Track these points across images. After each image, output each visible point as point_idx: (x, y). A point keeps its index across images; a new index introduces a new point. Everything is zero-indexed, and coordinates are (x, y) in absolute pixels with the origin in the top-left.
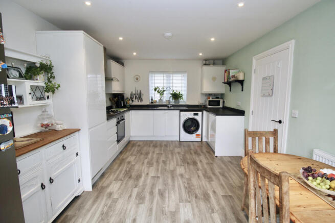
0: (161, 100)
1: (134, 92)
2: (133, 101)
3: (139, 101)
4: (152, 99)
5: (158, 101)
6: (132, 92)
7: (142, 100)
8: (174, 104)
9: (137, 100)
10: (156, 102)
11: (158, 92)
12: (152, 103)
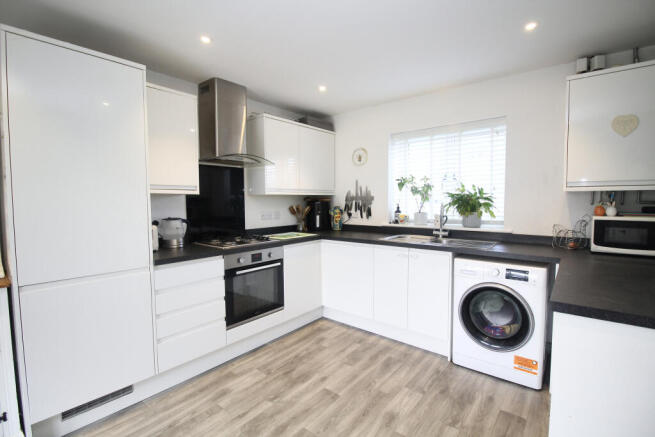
0: (420, 214)
1: (353, 193)
2: (350, 215)
3: (364, 214)
4: (398, 211)
5: (412, 217)
6: (349, 193)
7: (369, 214)
8: (459, 227)
9: (359, 212)
10: (406, 219)
11: (415, 191)
12: (396, 222)
